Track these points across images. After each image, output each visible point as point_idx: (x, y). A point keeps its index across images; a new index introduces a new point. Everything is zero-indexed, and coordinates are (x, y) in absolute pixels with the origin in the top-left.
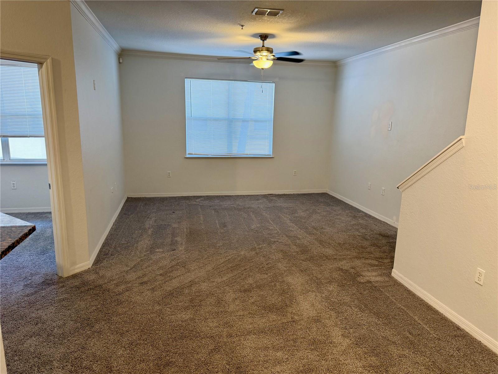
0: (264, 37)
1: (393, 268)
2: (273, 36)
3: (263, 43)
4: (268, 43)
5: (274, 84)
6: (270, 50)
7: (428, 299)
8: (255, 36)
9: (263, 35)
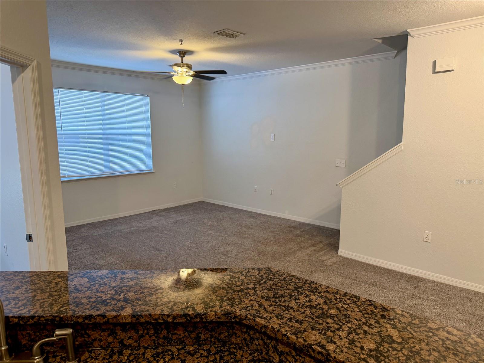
0: (183, 53)
1: (339, 249)
2: (190, 53)
3: (182, 60)
4: (187, 59)
5: (149, 98)
6: (189, 67)
7: (381, 264)
8: (173, 52)
9: (182, 52)
